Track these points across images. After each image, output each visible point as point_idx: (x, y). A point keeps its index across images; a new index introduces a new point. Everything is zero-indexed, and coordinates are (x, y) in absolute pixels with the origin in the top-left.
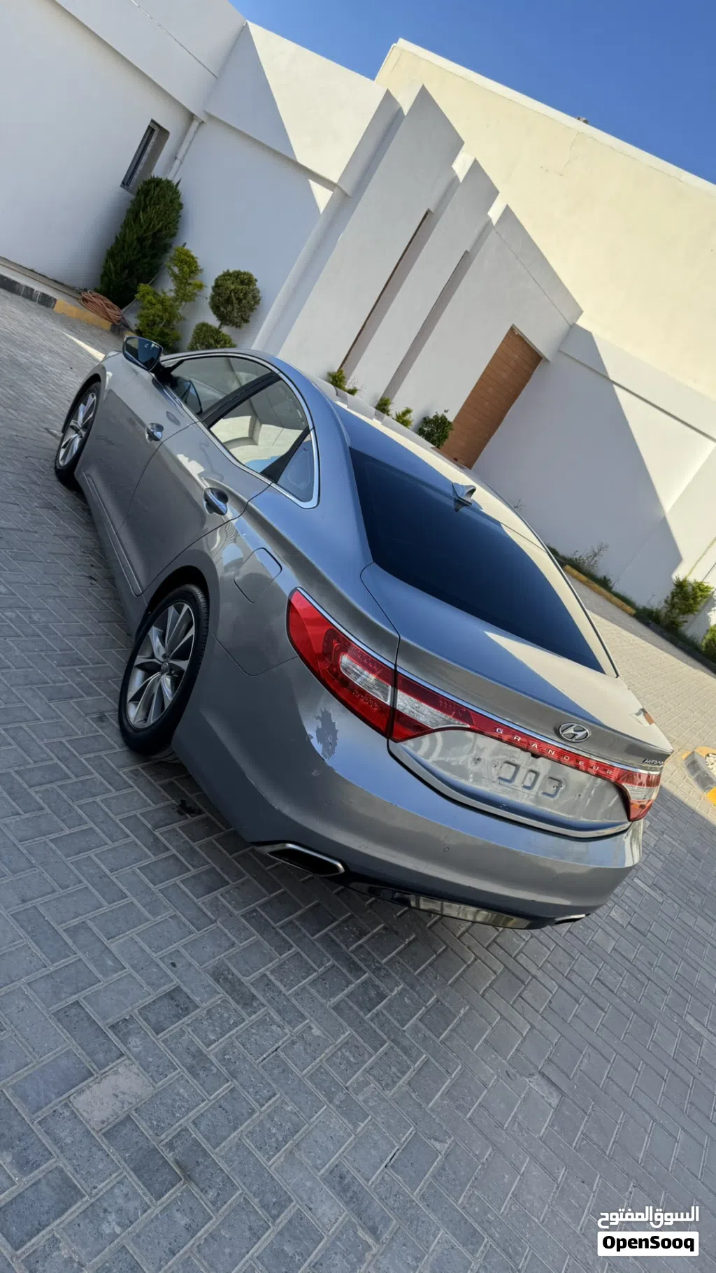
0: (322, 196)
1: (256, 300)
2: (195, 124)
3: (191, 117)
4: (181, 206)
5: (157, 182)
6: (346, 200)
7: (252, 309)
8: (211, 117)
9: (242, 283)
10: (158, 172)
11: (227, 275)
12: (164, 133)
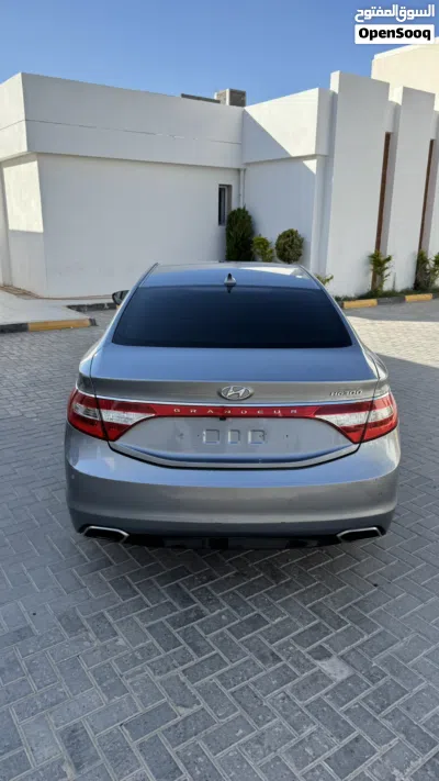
0: (312, 165)
1: (301, 241)
2: (242, 172)
3: (239, 170)
4: (250, 217)
5: (233, 213)
6: (326, 159)
7: (301, 247)
8: (248, 164)
9: (288, 236)
10: (234, 207)
11: (280, 237)
12: (229, 187)
